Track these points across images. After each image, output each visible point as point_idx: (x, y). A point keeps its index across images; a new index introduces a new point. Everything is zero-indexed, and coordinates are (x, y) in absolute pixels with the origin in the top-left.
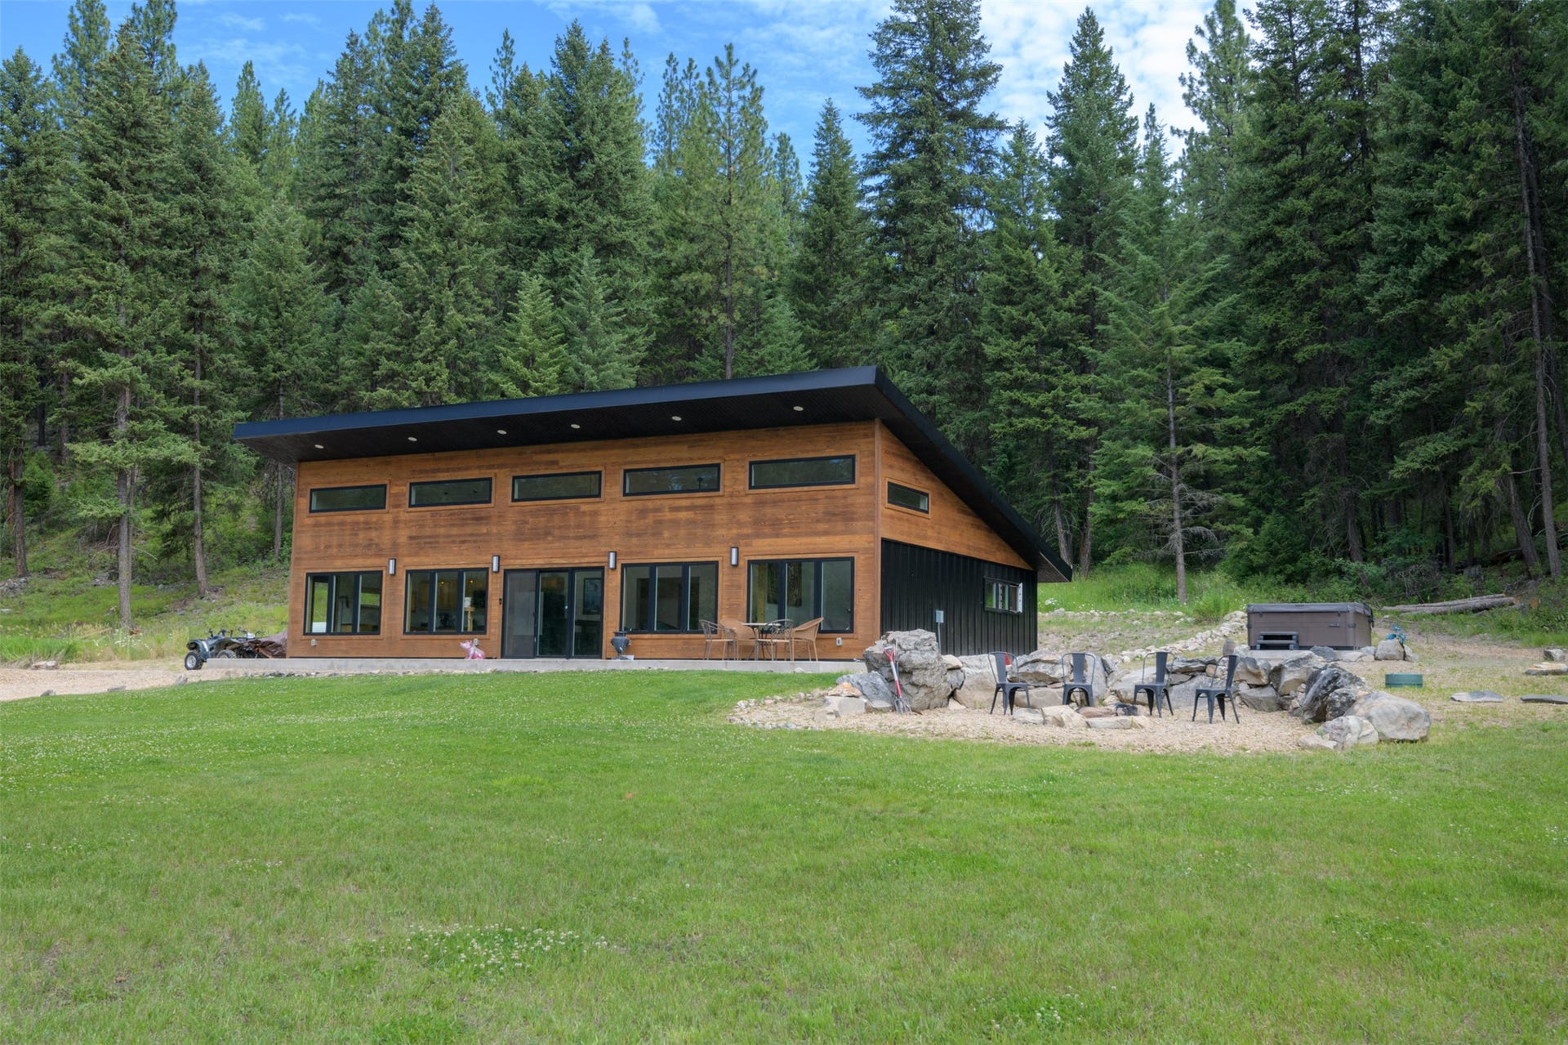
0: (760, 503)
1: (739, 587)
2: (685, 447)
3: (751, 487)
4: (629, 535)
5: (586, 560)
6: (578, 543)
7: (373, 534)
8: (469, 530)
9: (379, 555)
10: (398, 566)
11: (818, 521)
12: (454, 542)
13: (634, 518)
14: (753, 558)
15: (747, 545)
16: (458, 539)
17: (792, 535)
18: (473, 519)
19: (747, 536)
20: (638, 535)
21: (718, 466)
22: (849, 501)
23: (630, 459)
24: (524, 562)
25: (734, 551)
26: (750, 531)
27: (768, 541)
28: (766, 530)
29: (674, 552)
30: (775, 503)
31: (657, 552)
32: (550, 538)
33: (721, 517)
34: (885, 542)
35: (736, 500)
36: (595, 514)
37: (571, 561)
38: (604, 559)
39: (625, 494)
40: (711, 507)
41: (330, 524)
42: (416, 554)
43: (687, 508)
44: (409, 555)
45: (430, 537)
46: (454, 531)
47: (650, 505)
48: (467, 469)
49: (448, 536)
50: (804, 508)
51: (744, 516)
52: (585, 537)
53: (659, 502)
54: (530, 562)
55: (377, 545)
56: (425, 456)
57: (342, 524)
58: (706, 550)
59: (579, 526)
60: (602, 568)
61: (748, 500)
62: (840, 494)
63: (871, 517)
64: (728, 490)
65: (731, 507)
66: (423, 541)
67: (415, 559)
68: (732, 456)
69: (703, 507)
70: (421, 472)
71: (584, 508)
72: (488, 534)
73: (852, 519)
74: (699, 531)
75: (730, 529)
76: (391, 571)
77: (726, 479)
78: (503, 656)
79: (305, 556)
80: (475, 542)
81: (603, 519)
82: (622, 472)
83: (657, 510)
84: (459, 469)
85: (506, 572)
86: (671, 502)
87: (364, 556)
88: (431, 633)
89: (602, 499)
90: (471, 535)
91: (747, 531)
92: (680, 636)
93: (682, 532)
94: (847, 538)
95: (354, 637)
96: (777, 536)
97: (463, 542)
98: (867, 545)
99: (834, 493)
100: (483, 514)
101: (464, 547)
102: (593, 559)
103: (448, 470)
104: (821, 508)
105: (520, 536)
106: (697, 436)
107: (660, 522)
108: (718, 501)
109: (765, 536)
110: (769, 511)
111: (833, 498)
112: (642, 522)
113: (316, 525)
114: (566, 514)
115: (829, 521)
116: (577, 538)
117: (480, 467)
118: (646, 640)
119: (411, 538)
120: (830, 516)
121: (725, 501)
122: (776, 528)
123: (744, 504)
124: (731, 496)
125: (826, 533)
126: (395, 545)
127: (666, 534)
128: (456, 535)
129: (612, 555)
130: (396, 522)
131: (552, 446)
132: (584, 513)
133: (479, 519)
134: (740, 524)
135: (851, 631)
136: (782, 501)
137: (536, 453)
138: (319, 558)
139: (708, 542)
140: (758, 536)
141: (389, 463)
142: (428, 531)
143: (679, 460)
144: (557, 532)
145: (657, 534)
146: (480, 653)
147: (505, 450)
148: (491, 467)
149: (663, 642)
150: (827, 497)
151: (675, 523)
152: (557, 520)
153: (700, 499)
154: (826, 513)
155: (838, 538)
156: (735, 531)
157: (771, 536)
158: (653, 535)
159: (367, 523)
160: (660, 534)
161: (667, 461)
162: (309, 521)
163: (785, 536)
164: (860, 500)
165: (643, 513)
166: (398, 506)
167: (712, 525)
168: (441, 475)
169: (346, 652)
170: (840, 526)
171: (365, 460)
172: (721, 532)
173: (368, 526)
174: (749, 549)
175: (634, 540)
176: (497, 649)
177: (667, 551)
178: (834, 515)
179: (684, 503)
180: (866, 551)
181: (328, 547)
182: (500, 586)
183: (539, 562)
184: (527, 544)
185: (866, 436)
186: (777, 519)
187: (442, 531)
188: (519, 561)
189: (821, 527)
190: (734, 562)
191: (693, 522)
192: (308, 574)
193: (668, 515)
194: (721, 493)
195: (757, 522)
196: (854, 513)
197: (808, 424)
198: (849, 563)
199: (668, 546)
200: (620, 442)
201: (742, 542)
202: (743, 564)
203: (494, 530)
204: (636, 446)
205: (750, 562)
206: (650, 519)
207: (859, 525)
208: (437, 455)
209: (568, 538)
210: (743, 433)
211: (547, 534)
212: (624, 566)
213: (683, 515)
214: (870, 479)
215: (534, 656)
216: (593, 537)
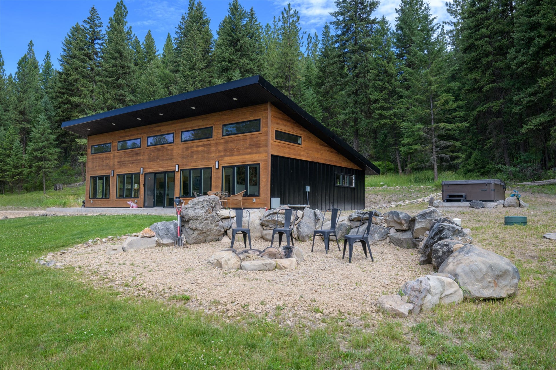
0: (226, 142)
1: (219, 178)
2: (201, 121)
3: (223, 136)
4: (183, 157)
5: (169, 168)
6: (167, 162)
7: (108, 161)
8: (134, 158)
9: (109, 169)
10: (115, 173)
11: (247, 148)
12: (130, 163)
13: (184, 151)
14: (224, 165)
15: (222, 160)
17: (237, 155)
19: (222, 156)
20: (186, 158)
21: (212, 127)
22: (259, 139)
23: (183, 127)
24: (151, 170)
25: (217, 162)
27: (229, 158)
28: (229, 154)
29: (197, 164)
30: (231, 141)
31: (192, 164)
32: (158, 160)
33: (213, 149)
34: (272, 156)
35: (218, 141)
36: (172, 150)
37: (165, 169)
38: (174, 168)
39: (182, 142)
40: (209, 145)
41: (96, 158)
42: (120, 168)
43: (203, 146)
44: (118, 169)
45: (124, 161)
46: (130, 159)
47: (189, 145)
48: (134, 135)
49: (128, 161)
50: (242, 143)
51: (221, 148)
52: (169, 159)
53: (192, 144)
54: (153, 170)
55: (109, 165)
56: (122, 131)
57: (99, 158)
58: (208, 163)
59: (167, 155)
60: (174, 171)
61: (222, 141)
62: (254, 136)
63: (267, 146)
64: (215, 137)
65: (217, 144)
66: (121, 163)
67: (119, 170)
68: (217, 123)
69: (207, 145)
70: (121, 137)
71: (169, 148)
72: (140, 160)
73: (259, 147)
74: (206, 155)
75: (216, 153)
76: (112, 175)
77: (215, 133)
78: (144, 207)
79: (90, 170)
80: (136, 163)
81: (175, 152)
82: (180, 132)
83: (192, 147)
84: (132, 135)
85: (145, 174)
86: (196, 143)
87: (106, 169)
88: (124, 198)
89: (174, 144)
90: (135, 160)
91: (222, 154)
93: (200, 156)
94: (257, 155)
95: (102, 199)
96: (232, 155)
97: (133, 163)
98: (265, 158)
99: (253, 136)
100: (139, 152)
101: (133, 165)
102: (171, 168)
103: (129, 136)
104: (248, 143)
105: (150, 160)
106: (205, 116)
107: (192, 152)
108: (212, 142)
109: (228, 156)
110: (230, 145)
111: (252, 138)
112: (187, 152)
113: (93, 159)
114: (163, 150)
115: (251, 148)
116: (167, 160)
117: (138, 134)
119: (118, 162)
120: (252, 146)
121: (214, 142)
122: (231, 152)
123: (221, 143)
124: (217, 140)
125: (250, 153)
126: (114, 165)
127: (195, 157)
128: (131, 161)
129: (177, 166)
130: (114, 156)
133: (137, 154)
134: (220, 151)
135: (259, 195)
136: (234, 141)
137: (155, 127)
138: (94, 171)
139: (209, 159)
140: (225, 156)
141: (112, 135)
142: (123, 159)
143: (199, 126)
144: (160, 158)
145: (192, 157)
146: (135, 205)
147: (145, 127)
148: (142, 134)
150: (250, 138)
151: (197, 152)
152: (160, 152)
153: (205, 142)
154: (250, 145)
155: (254, 155)
156: (217, 154)
157: (230, 156)
158: (191, 157)
161: (195, 127)
162: (90, 157)
163: (235, 155)
164: (263, 138)
165: (187, 148)
166: (115, 150)
167: (209, 152)
168: (127, 138)
169: (100, 205)
170: (255, 150)
171: (105, 134)
172: (213, 155)
173: (106, 158)
174: (223, 161)
175: (185, 160)
176: (142, 205)
177: (195, 164)
178: (253, 145)
179: (201, 144)
180: (265, 160)
181: (96, 167)
182: (143, 180)
183: (155, 170)
184: (151, 163)
185: (265, 110)
186: (232, 148)
187: (127, 159)
188: (149, 170)
189: (248, 151)
190: (217, 167)
191: (203, 151)
192: (91, 177)
193: (195, 149)
194: (213, 139)
195: (225, 150)
196: (260, 144)
198: (258, 166)
199: (195, 161)
200: (180, 121)
201: (220, 159)
202: (220, 168)
203: (142, 158)
204: (185, 122)
205: (223, 167)
206: (189, 151)
207: (262, 149)
208: (127, 130)
209: (164, 160)
210: (220, 113)
211: (158, 158)
212: (181, 170)
213: (200, 149)
214: (266, 129)
215: (154, 207)
216: (171, 159)
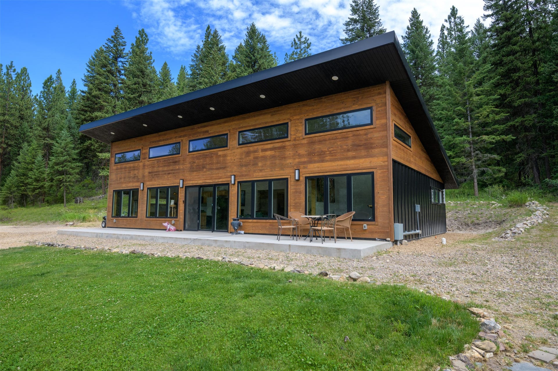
0: (312, 143)
1: (300, 193)
2: (269, 116)
3: (306, 134)
4: (241, 166)
5: (221, 180)
6: (217, 172)
7: (136, 172)
8: (171, 168)
9: (138, 181)
10: (145, 186)
11: (348, 150)
12: (165, 174)
13: (243, 157)
14: (308, 175)
15: (304, 168)
16: (167, 172)
17: (331, 161)
18: (173, 162)
19: (304, 163)
20: (246, 166)
21: (287, 123)
22: (369, 136)
23: (241, 126)
24: (194, 182)
25: (297, 171)
26: (306, 160)
27: (316, 165)
28: (316, 159)
29: (264, 174)
30: (320, 142)
31: (256, 174)
32: (205, 170)
33: (289, 153)
34: (394, 162)
35: (297, 142)
36: (225, 156)
37: (214, 181)
38: (229, 179)
39: (239, 144)
40: (284, 147)
41: (121, 168)
42: (151, 180)
43: (271, 149)
44: (149, 181)
45: (156, 172)
46: (166, 169)
47: (251, 149)
48: (171, 139)
49: (163, 171)
50: (339, 143)
51: (302, 151)
52: (221, 168)
53: (256, 147)
54: (196, 182)
55: (137, 177)
56: (155, 135)
57: (125, 168)
58: (282, 172)
59: (217, 163)
60: (228, 184)
61: (305, 141)
62: (361, 132)
63: (385, 145)
64: (293, 137)
65: (295, 146)
66: (154, 174)
67: (151, 183)
68: (295, 118)
69: (279, 148)
70: (153, 142)
71: (220, 153)
72: (178, 169)
73: (372, 148)
74: (278, 161)
75: (295, 159)
76: (142, 188)
77: (292, 131)
78: (185, 229)
79: (113, 183)
80: (174, 173)
81: (229, 158)
82: (238, 133)
83: (255, 151)
84: (168, 139)
85: (186, 187)
86: (262, 146)
87: (133, 182)
88: (156, 217)
89: (228, 148)
90: (172, 170)
91: (303, 160)
92: (267, 221)
93: (268, 163)
94: (368, 160)
95: (128, 219)
96: (323, 161)
97: (169, 174)
98: (383, 164)
99: (358, 132)
100: (177, 160)
101: (170, 175)
102: (224, 180)
103: (163, 140)
104: (350, 142)
105: (192, 170)
106: (276, 109)
107: (256, 158)
108: (287, 143)
109: (315, 162)
110: (318, 147)
111: (358, 135)
112: (248, 158)
113: (117, 169)
114: (212, 157)
115: (356, 150)
116: (217, 169)
117: (176, 137)
118: (250, 223)
119: (149, 173)
120: (356, 147)
121: (291, 143)
122: (322, 157)
123: (302, 144)
124: (295, 140)
125: (354, 158)
126: (144, 176)
127: (260, 164)
128: (166, 171)
129: (233, 177)
130: (144, 166)
131: (206, 124)
132: (220, 155)
133: (175, 162)
134: (300, 156)
135: (373, 219)
136: (325, 140)
137: (199, 128)
138: (118, 183)
139: (282, 167)
140: (310, 162)
141: (142, 140)
142: (156, 169)
143: (266, 123)
144: (208, 167)
145: (255, 164)
146: (173, 228)
147: (186, 128)
148: (180, 137)
149: (259, 224)
150: (354, 135)
151: (264, 158)
152: (208, 160)
153: (277, 144)
154: (353, 145)
155: (362, 160)
156: (297, 160)
157: (318, 162)
158: (253, 165)
159: (134, 167)
160: (257, 164)
161: (260, 124)
162: (115, 168)
163: (327, 161)
164: (376, 135)
165: (248, 153)
166: (145, 159)
167: (284, 158)
168: (160, 143)
169: (126, 225)
170: (363, 153)
171: (134, 139)
172: (289, 161)
173: (134, 169)
174: (304, 170)
175: (244, 169)
176: (182, 227)
177: (261, 174)
178: (360, 146)
179: (269, 146)
180: (382, 167)
181: (120, 178)
182: (183, 194)
183: (200, 182)
184: (195, 173)
185: (380, 94)
186: (322, 151)
187: (161, 169)
188: (191, 182)
189: (350, 154)
190: (297, 178)
191: (274, 157)
192: (114, 191)
193: (261, 154)
194: (289, 139)
195: (310, 154)
196: (372, 144)
197: (341, 92)
198: (370, 176)
199: (261, 171)
200: (237, 117)
201: (302, 166)
202: (302, 179)
203: (181, 167)
204: (244, 118)
205: (306, 178)
206: (251, 157)
207: (376, 151)
208: (160, 133)
209: (212, 169)
210: (301, 103)
211: (204, 168)
212: (238, 182)
213: (268, 153)
214: (383, 121)
215: (198, 230)
216: (224, 168)
